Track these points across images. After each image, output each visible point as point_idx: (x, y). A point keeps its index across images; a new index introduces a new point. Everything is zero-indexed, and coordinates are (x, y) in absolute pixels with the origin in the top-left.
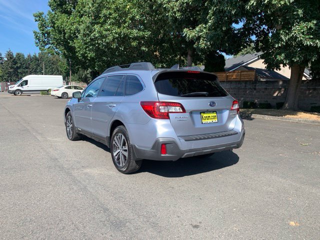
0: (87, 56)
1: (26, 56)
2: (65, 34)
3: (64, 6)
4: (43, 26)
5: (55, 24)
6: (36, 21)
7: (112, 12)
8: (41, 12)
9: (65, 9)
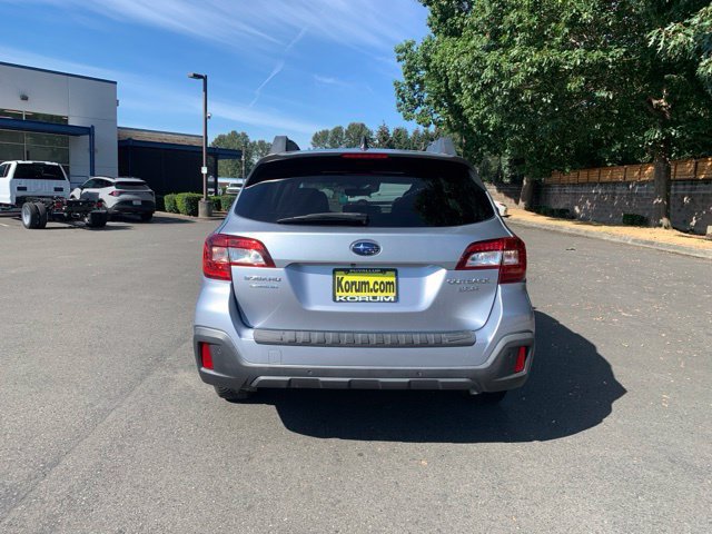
0: (488, 124)
1: (410, 134)
2: (447, 80)
3: (449, 20)
4: (411, 69)
5: (430, 61)
6: (399, 60)
7: (525, 14)
8: (409, 40)
9: (452, 25)
